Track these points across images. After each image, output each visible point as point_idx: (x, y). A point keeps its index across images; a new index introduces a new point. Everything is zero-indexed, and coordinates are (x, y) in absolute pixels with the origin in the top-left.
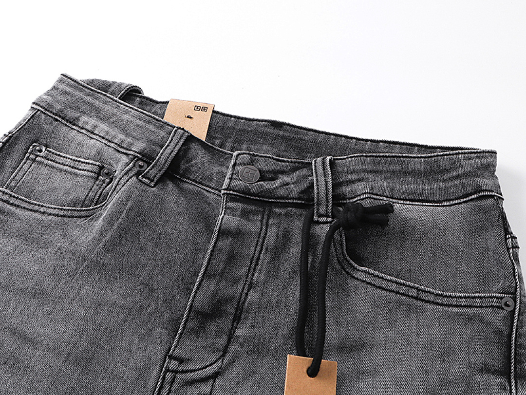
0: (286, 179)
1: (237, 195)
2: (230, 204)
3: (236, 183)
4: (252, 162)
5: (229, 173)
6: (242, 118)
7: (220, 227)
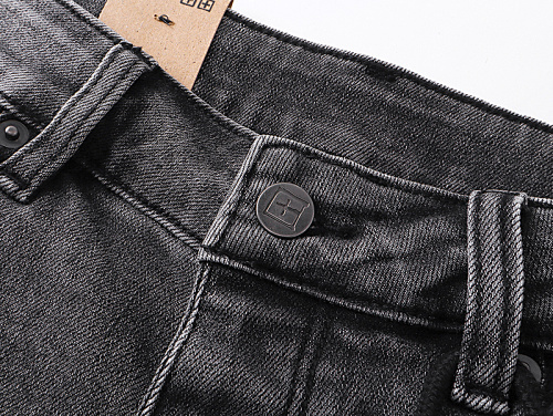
0: (385, 239)
1: (241, 271)
2: (215, 299)
3: (244, 233)
4: (297, 175)
5: (233, 196)
6: (296, 42)
7: (168, 378)
